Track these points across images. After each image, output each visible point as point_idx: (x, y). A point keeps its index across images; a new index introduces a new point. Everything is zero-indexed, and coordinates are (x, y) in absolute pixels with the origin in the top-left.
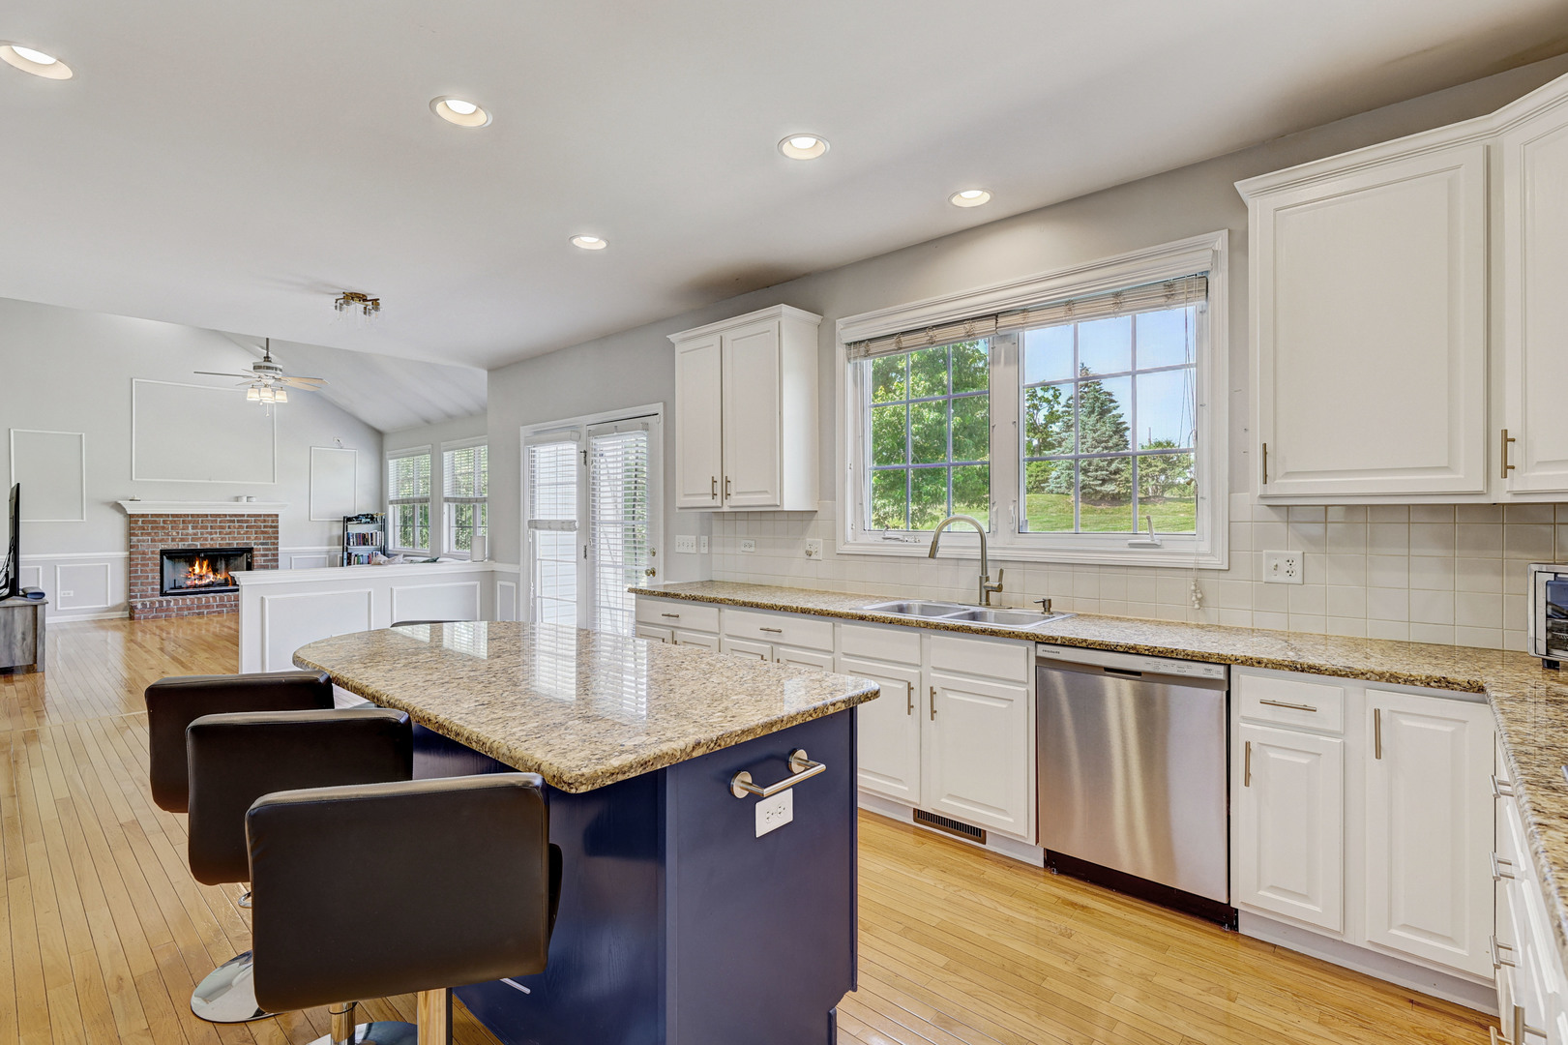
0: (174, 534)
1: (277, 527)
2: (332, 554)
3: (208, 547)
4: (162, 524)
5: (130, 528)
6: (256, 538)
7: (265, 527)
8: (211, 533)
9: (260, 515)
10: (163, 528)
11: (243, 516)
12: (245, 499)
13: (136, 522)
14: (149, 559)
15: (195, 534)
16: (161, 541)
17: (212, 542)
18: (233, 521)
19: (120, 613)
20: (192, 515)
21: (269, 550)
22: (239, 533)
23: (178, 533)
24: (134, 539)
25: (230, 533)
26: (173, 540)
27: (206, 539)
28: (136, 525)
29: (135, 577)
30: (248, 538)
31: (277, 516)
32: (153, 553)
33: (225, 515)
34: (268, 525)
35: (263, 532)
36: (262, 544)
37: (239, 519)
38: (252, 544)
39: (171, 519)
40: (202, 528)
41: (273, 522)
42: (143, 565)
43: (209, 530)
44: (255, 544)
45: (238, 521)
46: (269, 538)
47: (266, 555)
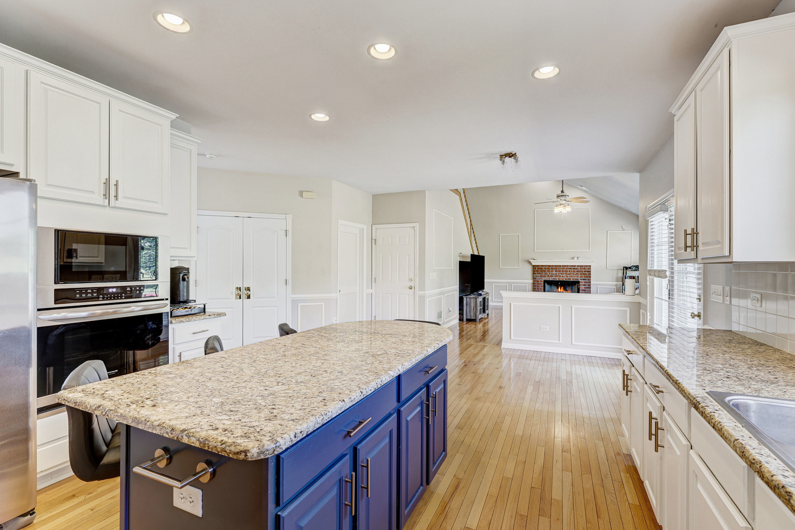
0: (548, 273)
1: (590, 272)
2: (618, 286)
3: (561, 280)
5: (534, 271)
6: (581, 277)
7: (585, 271)
8: (562, 274)
9: (583, 266)
10: (545, 271)
11: (575, 266)
12: (576, 258)
13: (535, 268)
14: (540, 284)
15: (556, 274)
16: (544, 276)
18: (571, 269)
20: (555, 266)
21: (587, 282)
22: (573, 274)
23: (550, 273)
24: (535, 275)
25: (570, 274)
26: (548, 276)
27: (560, 276)
28: (536, 270)
30: (577, 277)
31: (590, 266)
32: (541, 281)
33: (568, 266)
34: (586, 271)
35: (584, 274)
36: (584, 280)
37: (573, 267)
39: (547, 267)
40: (559, 271)
41: (588, 269)
42: (538, 286)
44: (580, 279)
45: (573, 269)
46: (586, 277)
47: (585, 285)
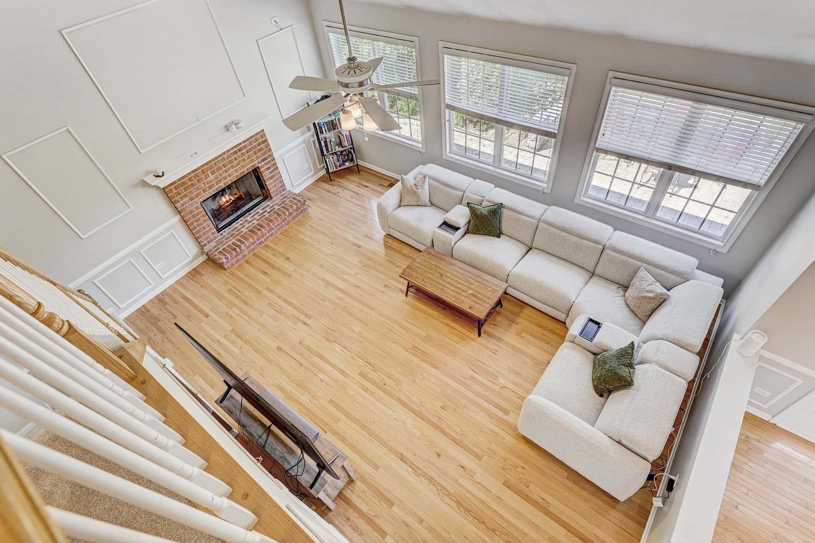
0: (202, 185)
1: (266, 141)
4: (190, 183)
5: (170, 199)
6: (257, 158)
7: (259, 145)
8: (227, 172)
9: (252, 137)
10: (192, 185)
11: (240, 144)
12: (234, 128)
13: (171, 191)
14: (198, 214)
15: (216, 178)
16: (197, 195)
17: (231, 178)
18: (235, 153)
19: (201, 258)
20: (206, 164)
21: (269, 162)
22: (244, 160)
23: (204, 183)
24: (178, 205)
25: (239, 164)
26: (204, 191)
27: (225, 178)
28: (172, 193)
29: (197, 232)
30: (252, 161)
31: (263, 131)
32: (197, 208)
33: (229, 151)
34: (260, 142)
35: (260, 150)
36: (263, 160)
37: (239, 149)
38: (256, 163)
39: (193, 175)
40: (220, 170)
41: (262, 138)
42: (196, 221)
43: (224, 169)
44: (258, 163)
46: (265, 153)
47: (269, 168)
